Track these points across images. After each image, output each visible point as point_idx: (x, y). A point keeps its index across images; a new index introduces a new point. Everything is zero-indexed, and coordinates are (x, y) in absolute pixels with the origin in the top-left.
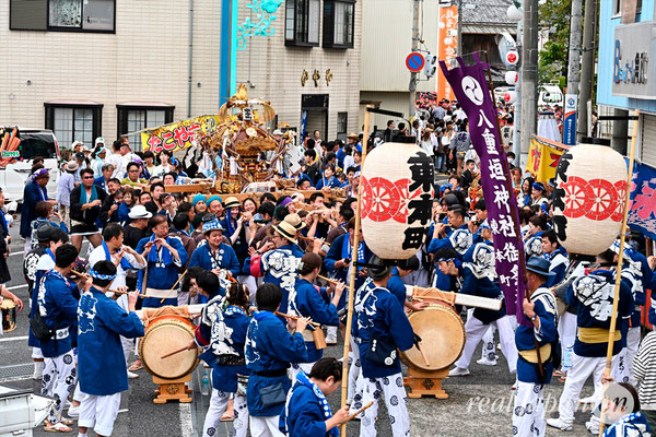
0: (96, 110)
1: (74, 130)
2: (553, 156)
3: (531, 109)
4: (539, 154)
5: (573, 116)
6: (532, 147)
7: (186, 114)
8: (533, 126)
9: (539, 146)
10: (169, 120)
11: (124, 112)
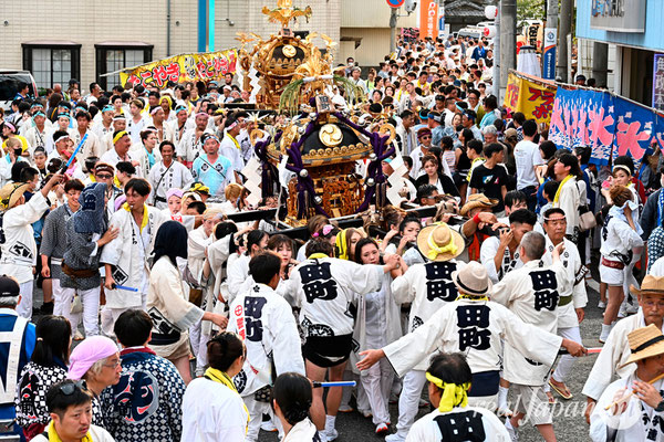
0: (75, 50)
1: (52, 71)
2: (531, 90)
3: (509, 44)
4: (516, 89)
5: (552, 50)
6: (510, 82)
7: (165, 53)
8: (512, 60)
9: (517, 81)
10: (148, 59)
11: (102, 51)
